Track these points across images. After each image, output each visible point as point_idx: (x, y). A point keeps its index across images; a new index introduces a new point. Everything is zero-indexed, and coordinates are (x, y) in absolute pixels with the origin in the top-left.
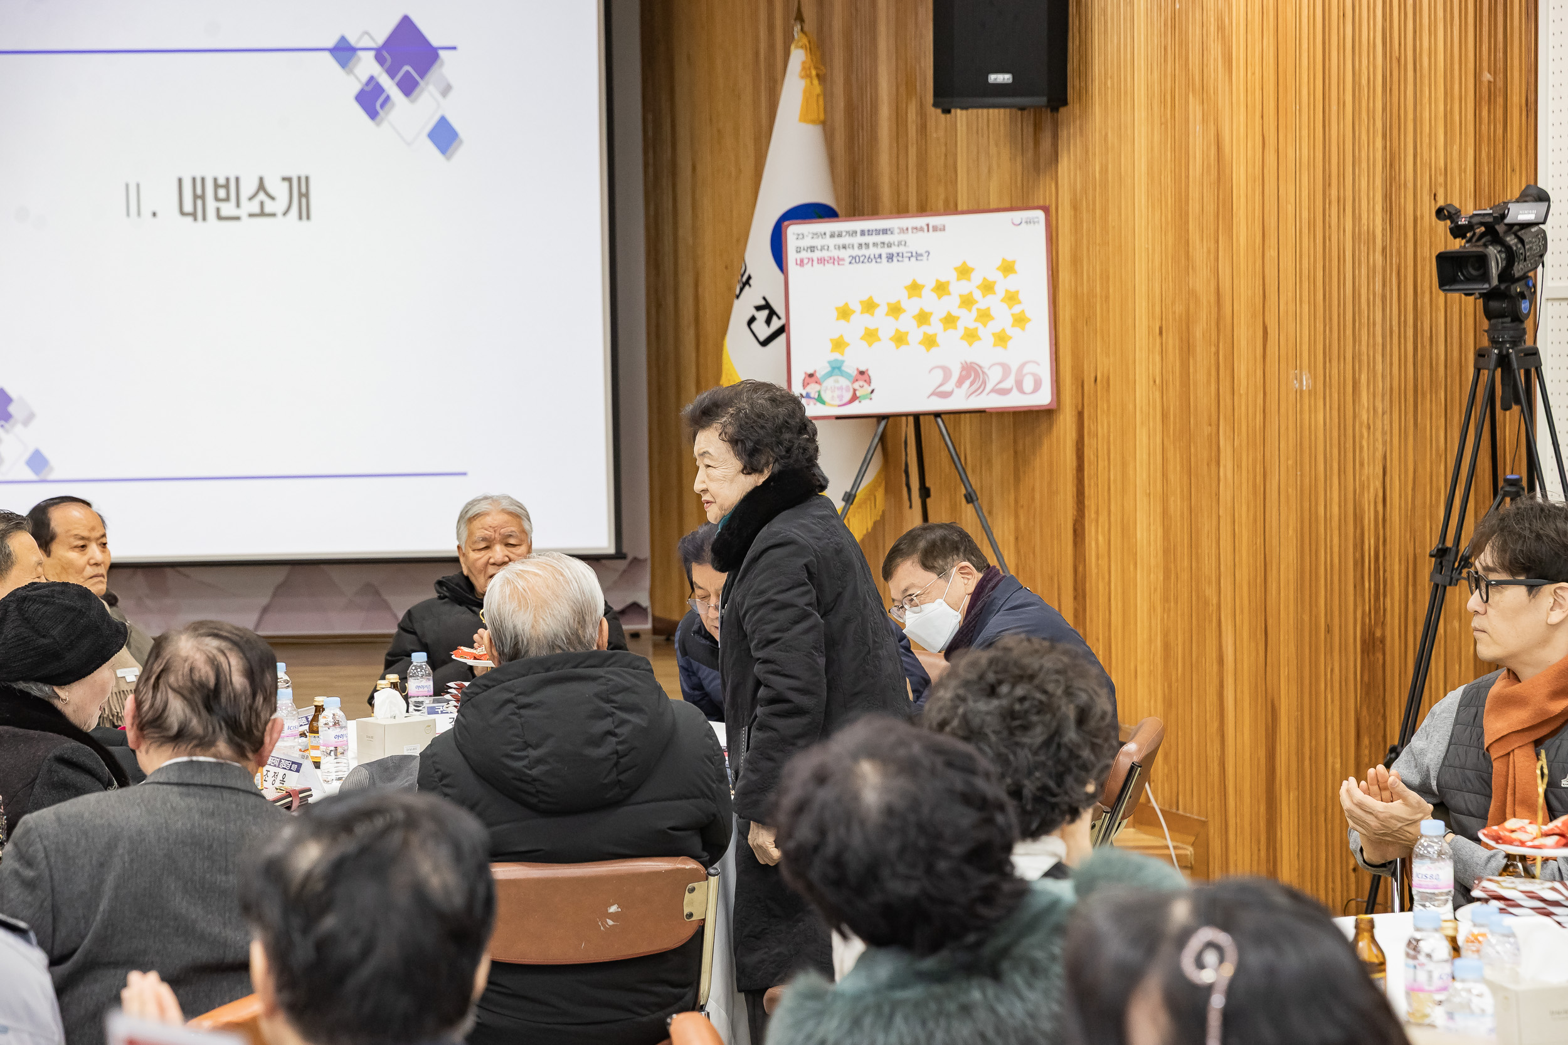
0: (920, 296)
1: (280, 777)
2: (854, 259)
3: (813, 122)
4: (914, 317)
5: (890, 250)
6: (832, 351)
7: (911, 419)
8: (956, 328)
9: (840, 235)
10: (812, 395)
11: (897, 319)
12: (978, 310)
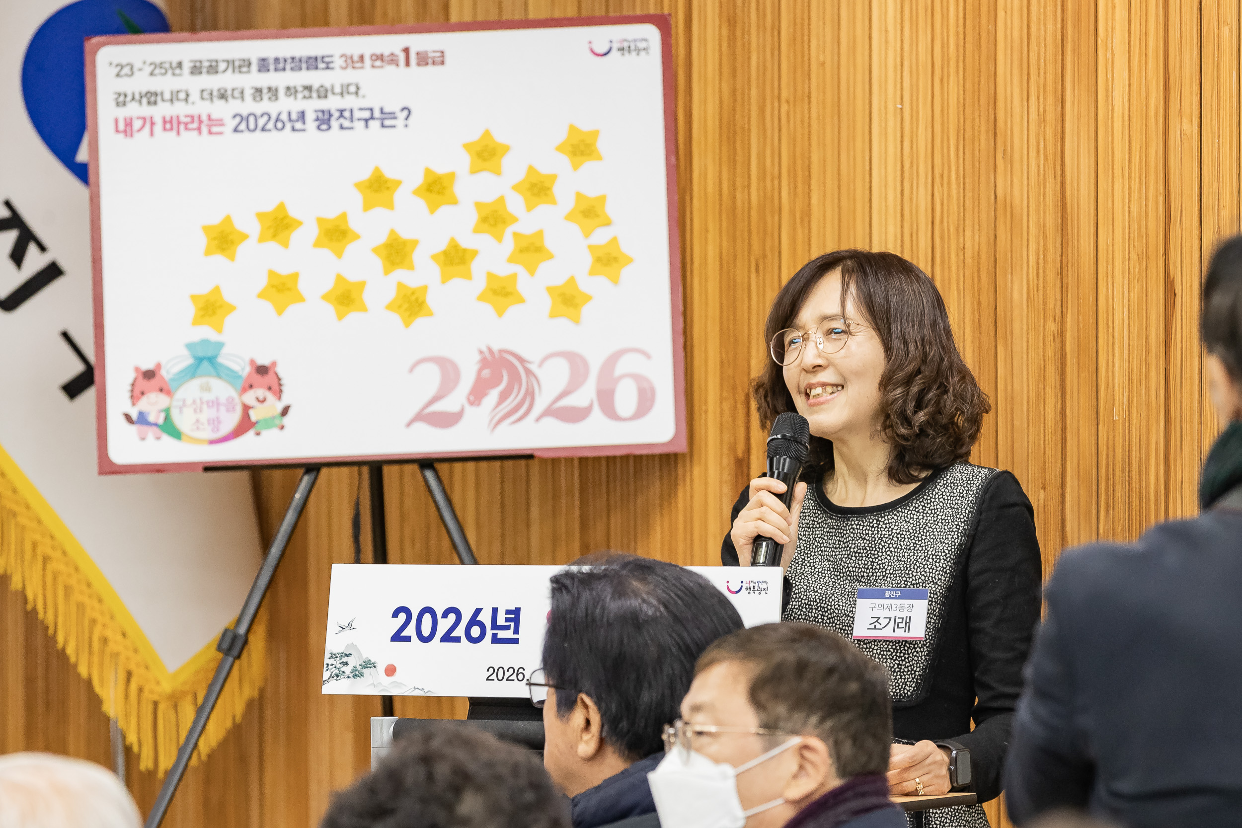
0: (390, 205)
2: (245, 123)
4: (376, 250)
5: (323, 104)
6: (196, 322)
7: (366, 470)
8: (468, 276)
9: (213, 69)
10: (152, 418)
11: (339, 254)
12: (516, 235)
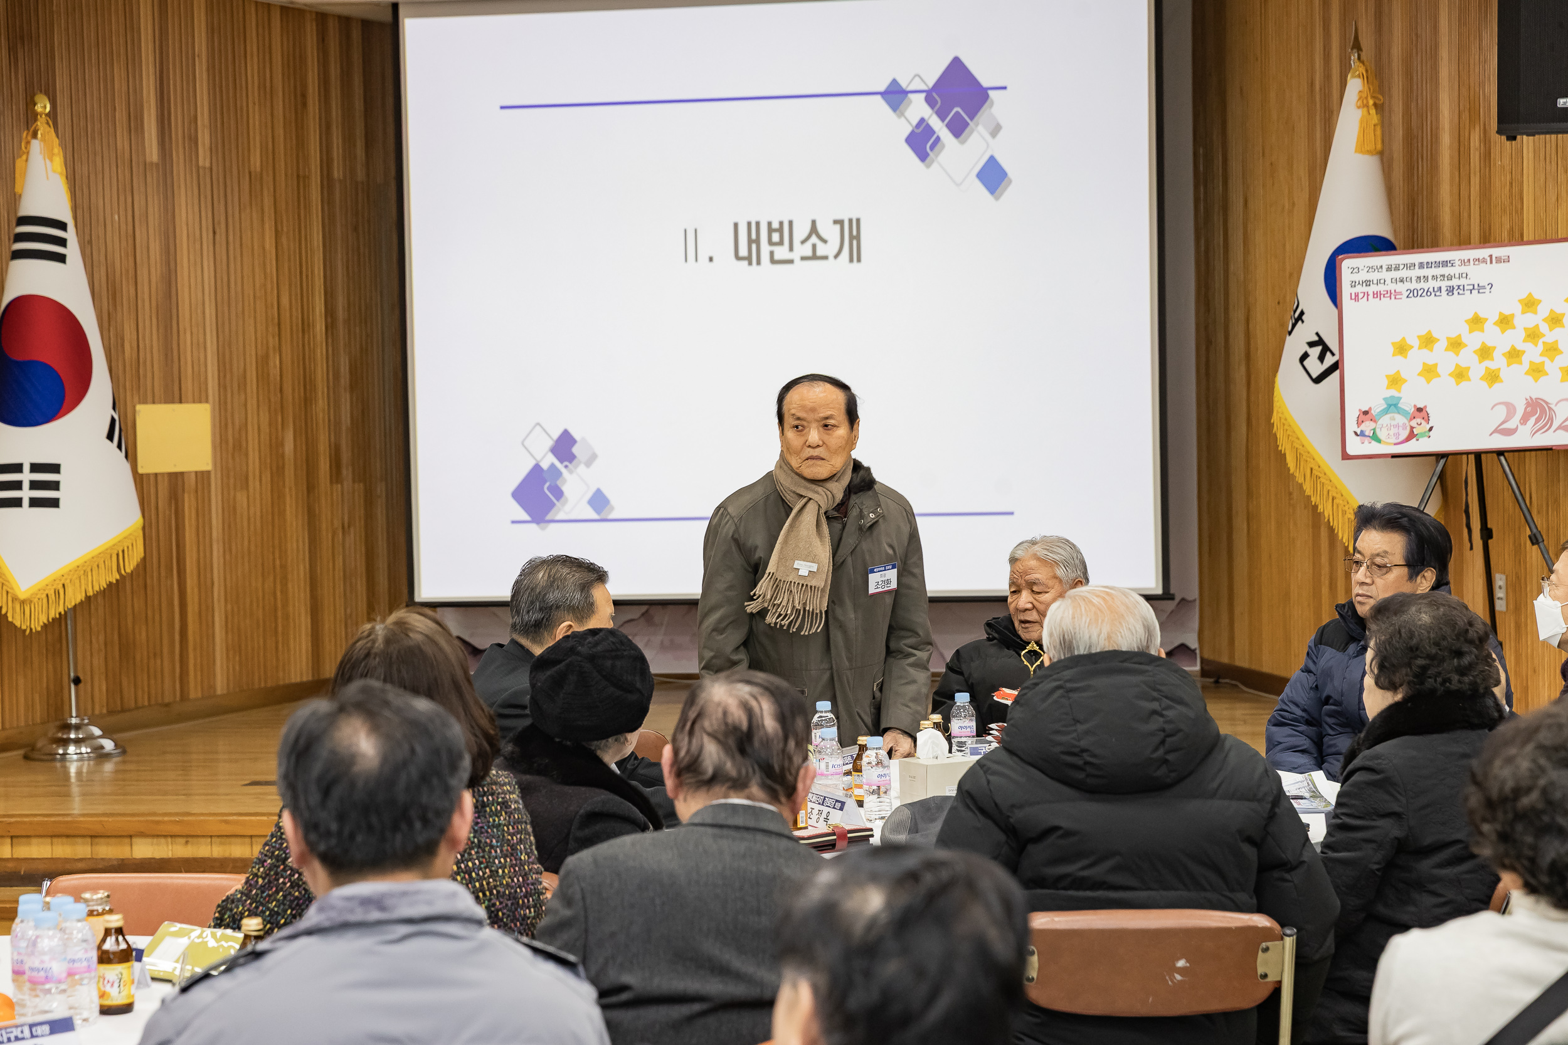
0: (1482, 331)
1: (824, 815)
2: (1412, 293)
3: (1369, 152)
4: (1475, 352)
5: (1450, 283)
6: (1388, 388)
7: (1472, 458)
8: (1521, 363)
9: (1397, 268)
10: (1367, 434)
11: (1457, 354)
12: (1544, 343)
